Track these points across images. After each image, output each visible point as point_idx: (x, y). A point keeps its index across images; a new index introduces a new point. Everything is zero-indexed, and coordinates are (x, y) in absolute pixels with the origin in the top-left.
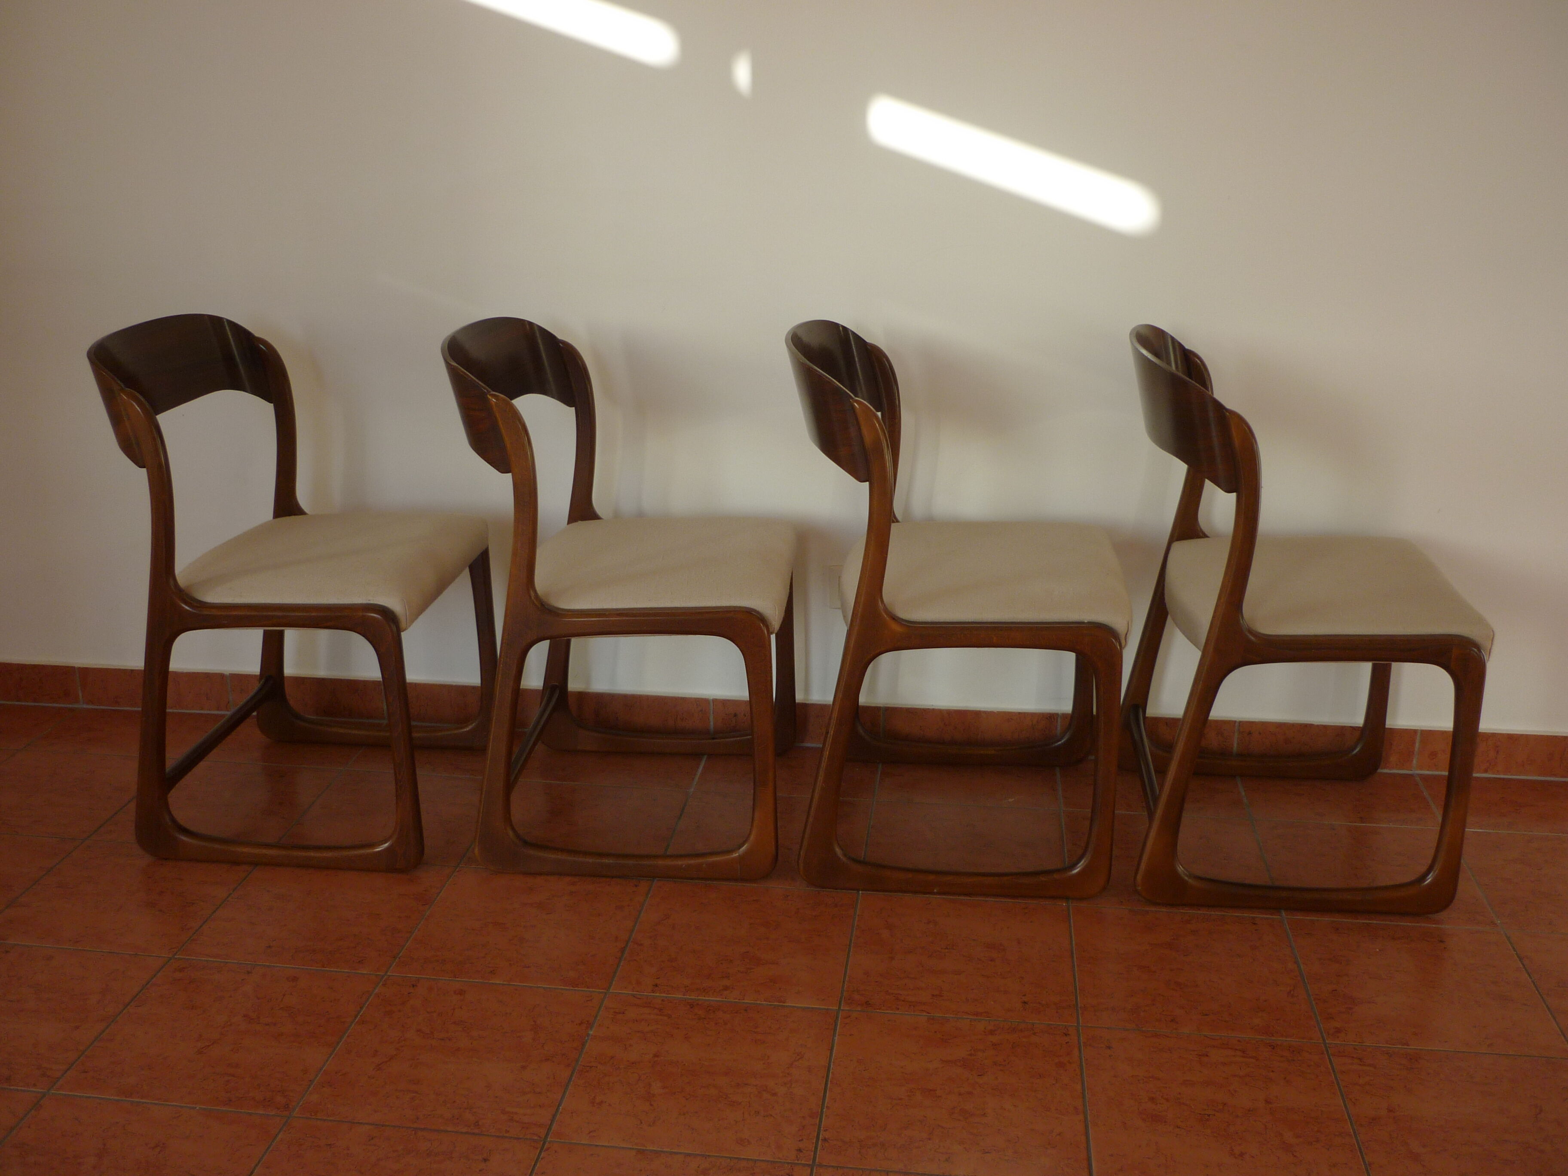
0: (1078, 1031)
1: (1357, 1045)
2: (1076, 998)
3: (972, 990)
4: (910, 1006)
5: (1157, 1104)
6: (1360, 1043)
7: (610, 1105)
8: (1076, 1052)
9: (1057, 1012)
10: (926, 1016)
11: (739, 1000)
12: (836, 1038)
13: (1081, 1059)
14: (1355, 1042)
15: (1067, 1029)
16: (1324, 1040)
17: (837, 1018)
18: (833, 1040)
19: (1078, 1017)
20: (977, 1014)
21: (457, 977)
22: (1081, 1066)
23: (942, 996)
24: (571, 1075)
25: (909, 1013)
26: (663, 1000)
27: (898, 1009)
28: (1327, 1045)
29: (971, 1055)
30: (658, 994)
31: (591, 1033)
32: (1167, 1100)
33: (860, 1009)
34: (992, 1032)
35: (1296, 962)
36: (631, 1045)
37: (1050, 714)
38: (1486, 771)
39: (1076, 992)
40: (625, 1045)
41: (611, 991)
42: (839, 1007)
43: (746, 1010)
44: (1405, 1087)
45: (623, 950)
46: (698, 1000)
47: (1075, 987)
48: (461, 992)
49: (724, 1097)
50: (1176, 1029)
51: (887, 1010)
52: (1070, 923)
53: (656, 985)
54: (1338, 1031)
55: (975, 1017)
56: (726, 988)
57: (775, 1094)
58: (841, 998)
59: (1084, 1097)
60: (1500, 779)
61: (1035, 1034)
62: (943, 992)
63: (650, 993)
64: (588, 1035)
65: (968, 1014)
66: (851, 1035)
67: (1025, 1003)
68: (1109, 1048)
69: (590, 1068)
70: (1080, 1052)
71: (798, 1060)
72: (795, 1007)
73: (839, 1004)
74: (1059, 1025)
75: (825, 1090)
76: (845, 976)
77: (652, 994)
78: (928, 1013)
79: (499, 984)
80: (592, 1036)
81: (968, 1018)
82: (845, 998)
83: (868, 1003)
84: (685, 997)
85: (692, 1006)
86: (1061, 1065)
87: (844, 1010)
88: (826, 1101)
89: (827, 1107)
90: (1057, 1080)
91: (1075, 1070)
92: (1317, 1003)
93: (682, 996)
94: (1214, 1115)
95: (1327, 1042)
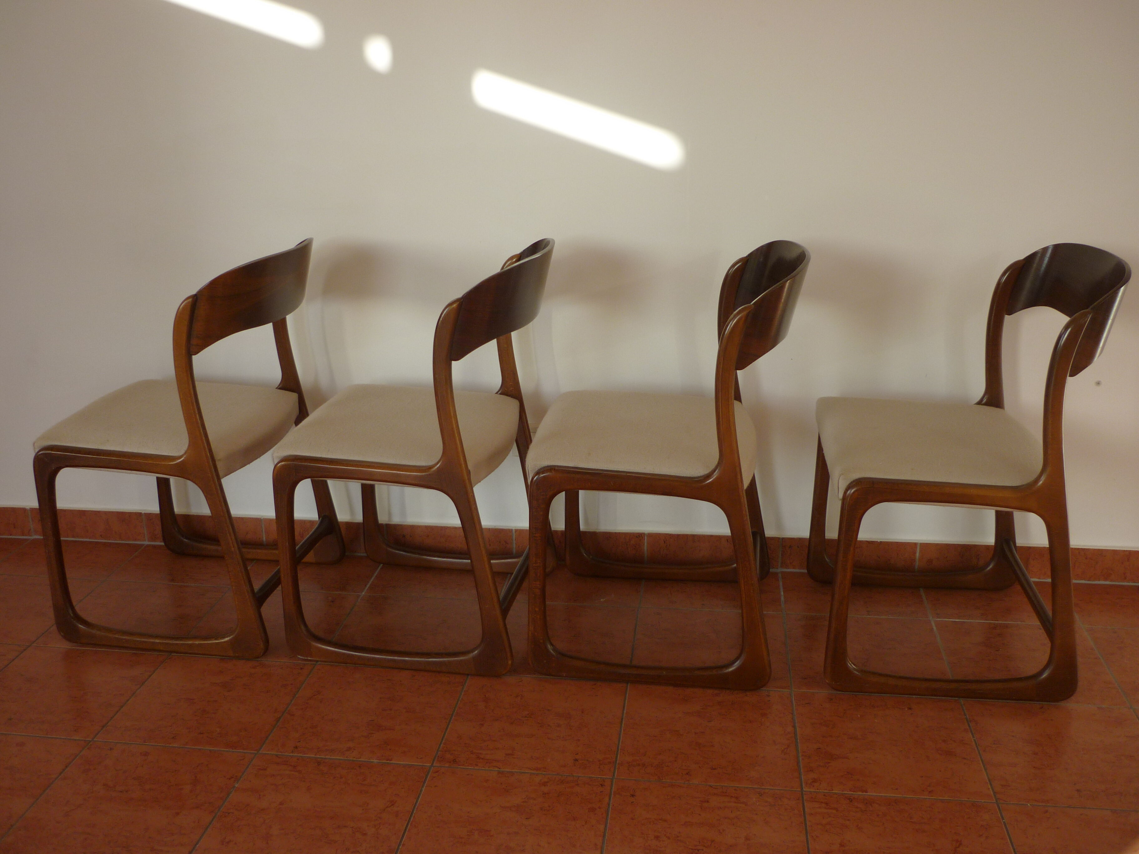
0: (612, 782)
1: (827, 792)
2: (617, 757)
3: (538, 750)
4: (487, 763)
5: (660, 841)
6: (829, 790)
7: (236, 844)
8: (607, 799)
9: (599, 768)
11: (356, 758)
12: (423, 789)
13: (609, 804)
14: (826, 789)
15: (604, 781)
16: (802, 789)
17: (428, 773)
18: (421, 791)
20: (537, 769)
22: (607, 812)
24: (213, 820)
25: (485, 769)
26: (298, 759)
27: (477, 765)
28: (804, 793)
29: (524, 802)
30: (295, 754)
32: (669, 838)
33: (447, 766)
34: (545, 784)
35: (793, 726)
36: (264, 796)
37: (639, 533)
39: (618, 752)
40: (260, 795)
41: (260, 752)
42: (432, 764)
43: (360, 767)
44: (857, 826)
45: (278, 720)
46: (325, 759)
47: (618, 748)
48: (146, 754)
49: (326, 836)
50: (688, 781)
51: (468, 766)
52: (625, 697)
53: (296, 747)
54: (815, 781)
55: (535, 772)
56: (349, 749)
57: (365, 834)
58: (435, 757)
59: (604, 836)
61: (578, 785)
62: (514, 752)
63: (289, 753)
64: (234, 787)
65: (531, 769)
66: (436, 786)
67: (576, 760)
68: (633, 796)
69: (229, 814)
70: (610, 799)
71: (390, 807)
72: (398, 764)
73: (433, 762)
74: (599, 778)
75: (405, 830)
76: (442, 739)
77: (291, 754)
78: (499, 769)
79: (176, 747)
80: (237, 788)
81: (528, 773)
82: (438, 757)
83: (455, 761)
84: (316, 756)
85: (319, 763)
86: (592, 810)
87: (435, 766)
88: (404, 839)
89: (404, 845)
90: (586, 822)
91: (602, 814)
92: (803, 759)
93: (314, 756)
94: (703, 850)
95: (804, 790)
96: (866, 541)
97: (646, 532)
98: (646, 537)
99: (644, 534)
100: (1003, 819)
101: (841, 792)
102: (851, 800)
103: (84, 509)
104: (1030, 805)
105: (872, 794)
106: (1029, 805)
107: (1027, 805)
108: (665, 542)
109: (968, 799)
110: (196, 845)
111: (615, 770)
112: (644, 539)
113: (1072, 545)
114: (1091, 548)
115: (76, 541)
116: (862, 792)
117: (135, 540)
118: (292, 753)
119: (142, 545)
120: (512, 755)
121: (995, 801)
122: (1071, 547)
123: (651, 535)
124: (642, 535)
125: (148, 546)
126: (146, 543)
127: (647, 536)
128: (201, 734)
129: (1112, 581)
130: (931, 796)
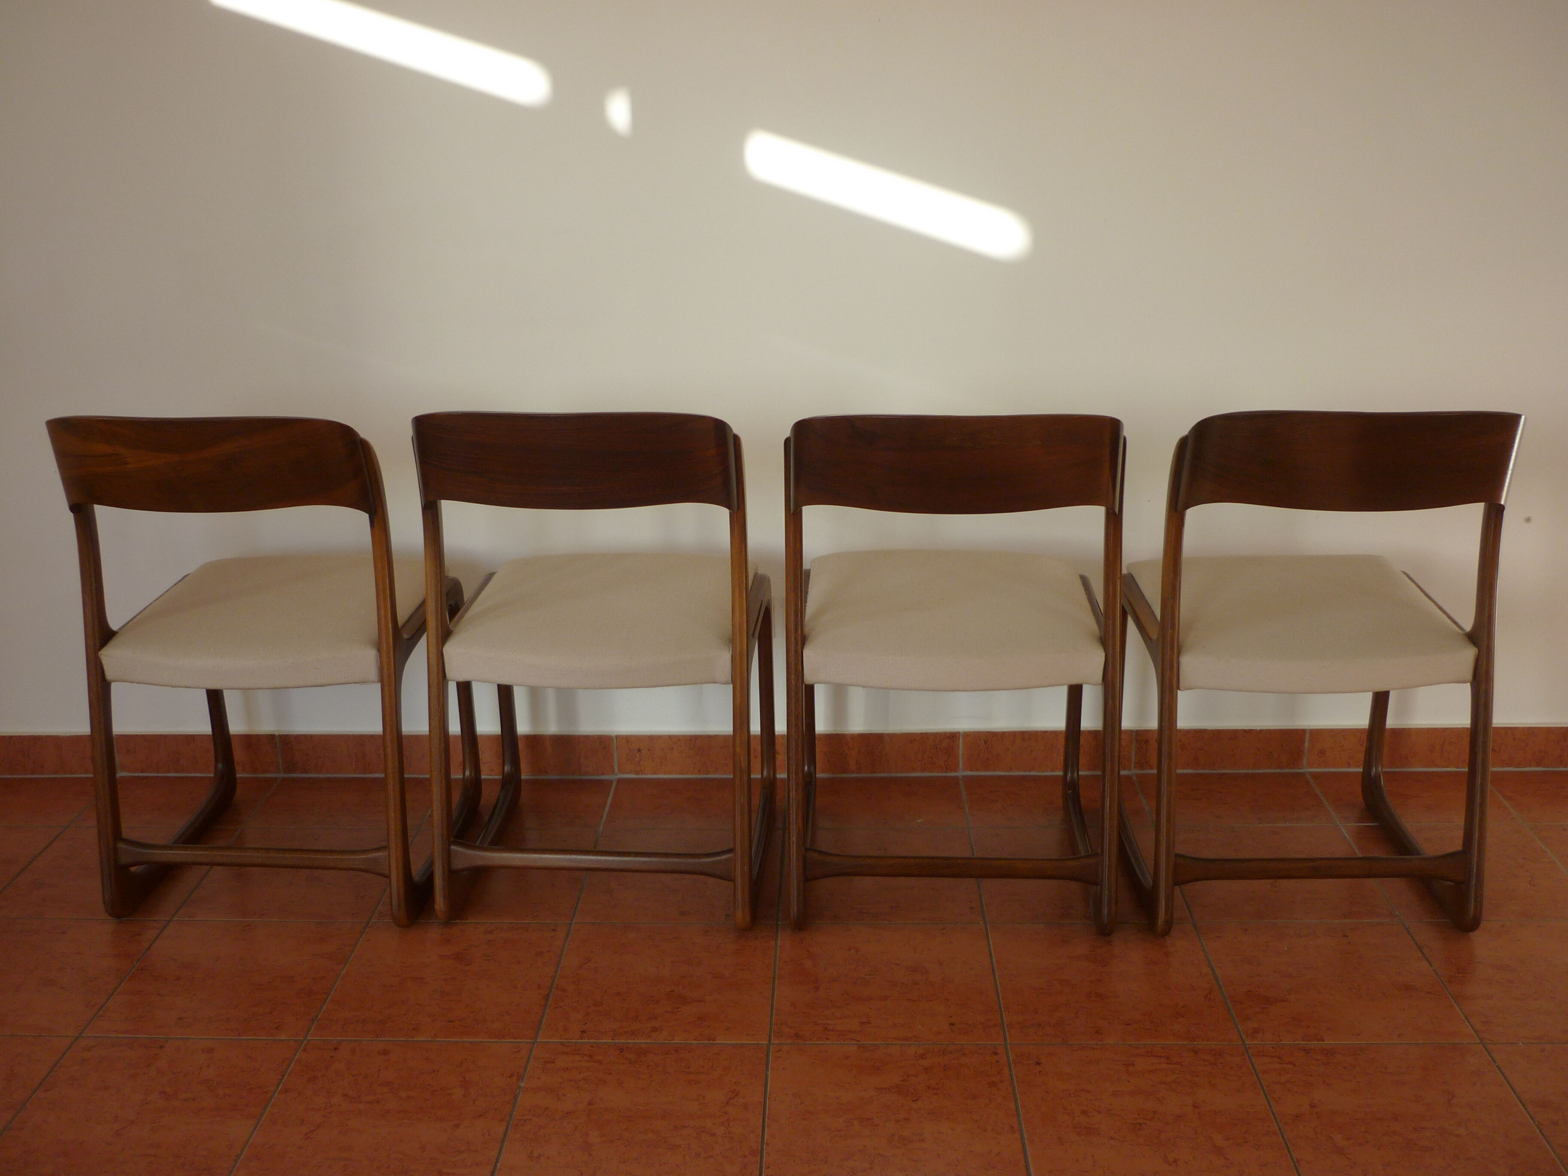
0: (1006, 1048)
1: (1275, 1044)
2: (1002, 1016)
3: (899, 1015)
4: (839, 1035)
5: (1090, 1117)
6: (1277, 1041)
7: (548, 1158)
8: (1006, 1070)
9: (984, 1032)
10: (857, 1044)
11: (669, 1040)
12: (769, 1073)
13: (1011, 1076)
14: (1273, 1041)
15: (996, 1048)
16: (1243, 1041)
17: (768, 1053)
18: (767, 1076)
20: (906, 1039)
21: (379, 1036)
22: (1012, 1086)
24: (507, 1130)
25: (839, 1043)
26: (592, 1047)
27: (828, 1039)
28: (1247, 1046)
29: (904, 1081)
30: (586, 1041)
31: (522, 1085)
32: (1099, 1112)
33: (790, 1042)
34: (922, 1056)
35: (1210, 966)
36: (564, 1095)
37: (952, 732)
39: (1001, 1010)
40: (558, 1095)
41: (538, 1041)
42: (770, 1041)
43: (676, 1051)
44: (1325, 1082)
45: (546, 997)
46: (627, 1043)
47: (1000, 1006)
48: (385, 1052)
49: (663, 1141)
50: (1101, 1040)
51: (816, 1041)
52: (989, 940)
53: (584, 1031)
55: (905, 1042)
56: (654, 1029)
57: (713, 1135)
58: (770, 1031)
59: (1018, 1116)
61: (964, 1055)
62: (870, 1019)
64: (519, 1087)
65: (898, 1039)
66: (783, 1069)
67: (952, 1024)
68: (1038, 1064)
69: (525, 1121)
70: (1010, 1070)
71: (733, 1098)
72: (724, 1044)
73: (769, 1038)
74: (988, 1044)
75: (763, 1126)
76: (772, 1010)
77: (580, 1041)
78: (858, 1041)
79: (423, 1041)
80: (523, 1087)
81: (898, 1044)
82: (774, 1031)
83: (797, 1035)
84: (614, 1041)
85: (622, 1050)
86: (993, 1084)
87: (775, 1043)
88: (765, 1138)
89: (767, 1144)
90: (990, 1100)
91: (1007, 1089)
92: (1233, 1005)
93: (611, 1041)
94: (1146, 1124)
95: (1247, 1043)
96: (1242, 730)
97: (961, 731)
98: (961, 738)
99: (959, 733)
100: (1495, 1062)
101: (1293, 1042)
102: (1307, 1051)
103: (192, 734)
105: (1328, 1042)
106: (1520, 1043)
108: (985, 743)
109: (1447, 1040)
110: (496, 1164)
111: (1004, 1033)
112: (959, 740)
113: (1495, 724)
116: (1318, 1041)
118: (581, 1039)
119: (276, 779)
120: (869, 1023)
121: (1479, 1042)
122: (1494, 726)
123: (967, 735)
124: (957, 734)
127: (963, 736)
128: (450, 1022)
130: (1403, 1041)
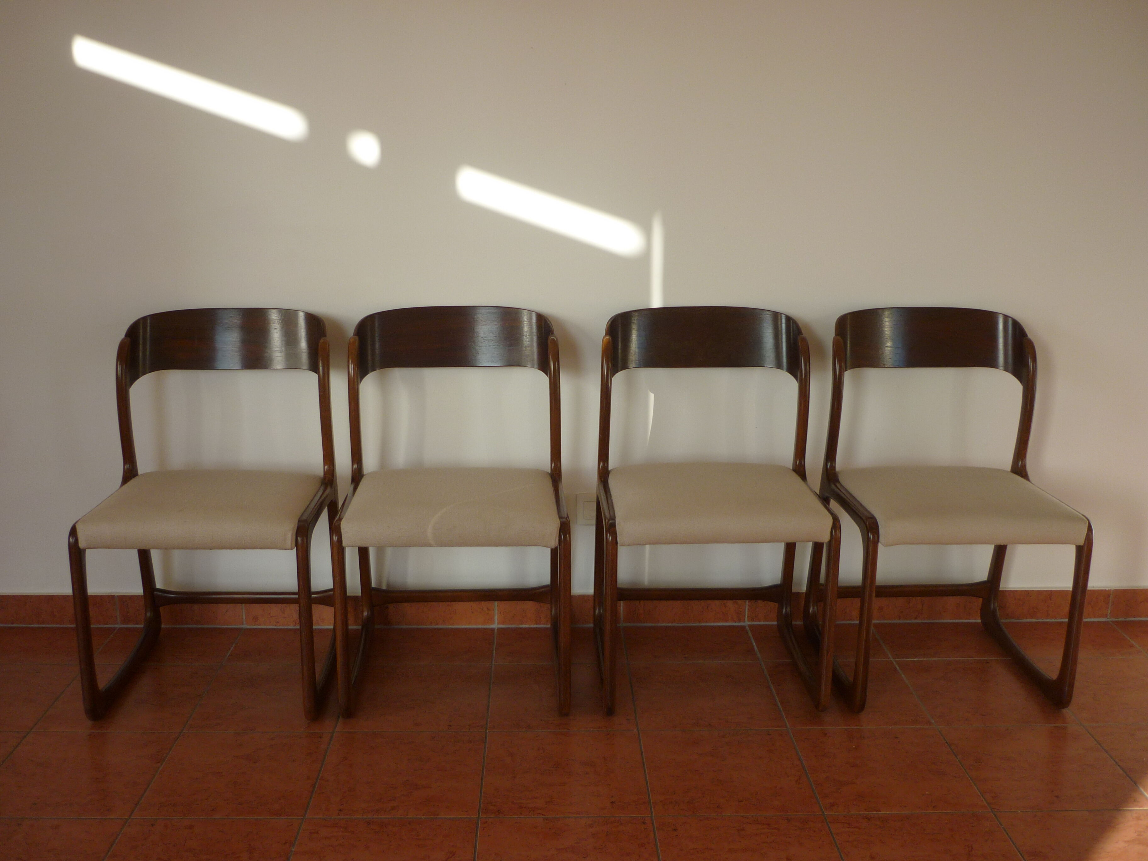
0: (652, 819)
1: (846, 814)
2: (649, 797)
3: (574, 796)
4: (530, 811)
6: (847, 812)
8: (652, 835)
9: (636, 808)
10: (542, 817)
11: (404, 816)
12: (478, 839)
13: (655, 839)
14: (844, 812)
15: (644, 819)
16: (823, 812)
17: (477, 825)
18: (476, 841)
19: (651, 809)
20: (579, 813)
21: (186, 815)
22: (656, 846)
23: (552, 802)
25: (530, 816)
26: (346, 821)
27: (522, 814)
28: (826, 816)
29: (577, 843)
30: (342, 817)
31: (293, 849)
33: (493, 816)
34: (591, 826)
35: (799, 760)
38: (916, 618)
39: (648, 792)
41: (306, 817)
42: (479, 816)
43: (409, 823)
44: (881, 840)
45: (314, 785)
46: (373, 818)
47: (648, 789)
48: (191, 827)
50: (721, 813)
51: (514, 815)
53: (341, 810)
54: (832, 805)
55: (578, 816)
56: (393, 808)
58: (479, 809)
60: (926, 623)
61: (621, 824)
62: (553, 799)
63: (336, 816)
64: (292, 851)
66: (488, 836)
67: (613, 803)
68: (675, 830)
70: (655, 834)
71: (451, 857)
72: (445, 818)
73: (479, 814)
74: (638, 816)
76: (481, 793)
79: (219, 819)
80: (294, 852)
81: (573, 817)
82: (482, 809)
83: (499, 811)
84: (363, 817)
85: (369, 823)
86: (642, 845)
87: (482, 818)
90: (640, 856)
91: (652, 848)
92: (816, 787)
93: (361, 817)
95: (825, 813)
100: (1001, 825)
101: (858, 813)
102: (868, 819)
104: (1021, 811)
105: (884, 812)
106: (1019, 811)
107: (1018, 812)
109: (968, 810)
114: (1019, 589)
115: (43, 628)
116: (876, 812)
117: (107, 624)
118: (339, 816)
119: (115, 628)
121: (990, 811)
125: (121, 629)
126: (118, 626)
128: (241, 804)
129: (1037, 619)
130: (937, 811)
